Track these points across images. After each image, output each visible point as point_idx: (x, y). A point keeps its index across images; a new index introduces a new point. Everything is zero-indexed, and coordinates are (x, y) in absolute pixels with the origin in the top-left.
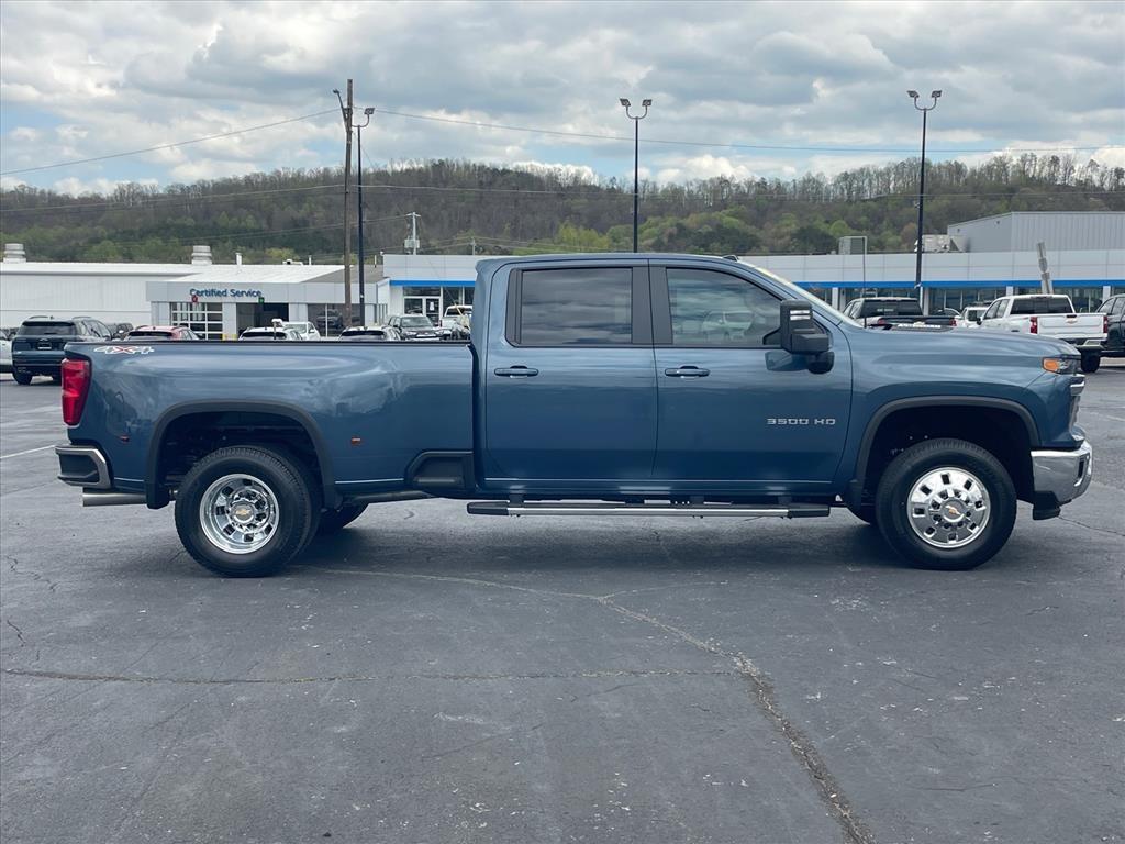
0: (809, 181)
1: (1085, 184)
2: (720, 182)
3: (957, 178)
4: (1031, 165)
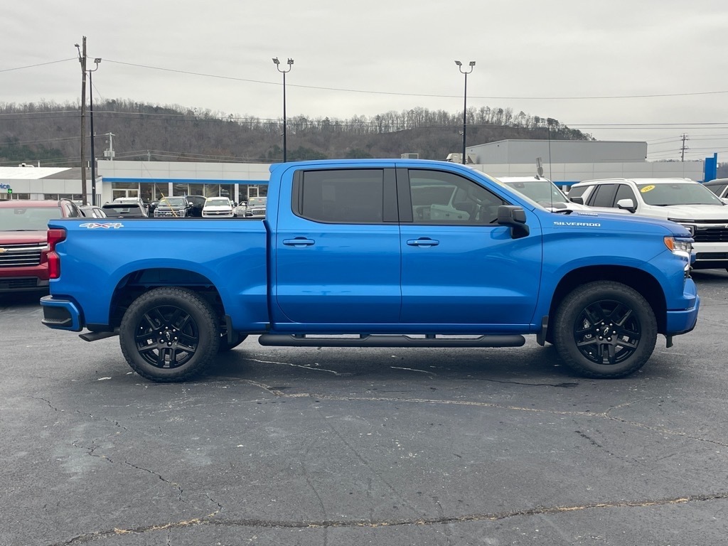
0: (356, 120)
1: (518, 126)
2: (300, 120)
3: (444, 121)
4: (487, 114)
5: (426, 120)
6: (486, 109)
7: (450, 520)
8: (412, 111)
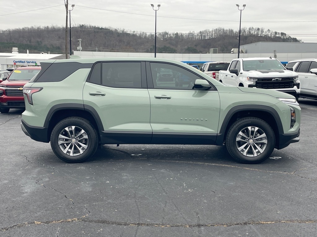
0: (190, 34)
1: (267, 36)
2: (165, 33)
3: (231, 34)
4: (252, 30)
5: (223, 33)
6: (251, 28)
7: (202, 225)
8: (217, 29)
